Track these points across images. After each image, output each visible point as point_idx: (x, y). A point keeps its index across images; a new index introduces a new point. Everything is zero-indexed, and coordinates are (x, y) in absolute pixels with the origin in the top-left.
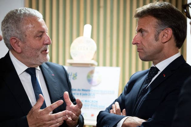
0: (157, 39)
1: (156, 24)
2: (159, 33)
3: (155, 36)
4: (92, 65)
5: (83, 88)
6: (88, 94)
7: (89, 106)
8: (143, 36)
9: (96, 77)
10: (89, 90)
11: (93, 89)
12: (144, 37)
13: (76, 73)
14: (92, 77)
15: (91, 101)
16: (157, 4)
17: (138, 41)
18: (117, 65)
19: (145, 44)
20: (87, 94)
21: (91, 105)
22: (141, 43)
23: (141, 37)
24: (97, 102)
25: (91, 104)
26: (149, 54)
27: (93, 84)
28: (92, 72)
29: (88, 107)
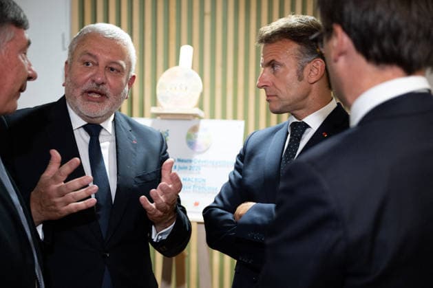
0: (300, 78)
1: (298, 52)
2: (303, 68)
3: (298, 72)
4: (195, 116)
5: (179, 157)
6: (189, 168)
7: (190, 188)
8: (275, 73)
9: (201, 138)
10: (190, 161)
11: (197, 158)
12: (277, 75)
13: (168, 130)
14: (196, 137)
15: (193, 180)
16: (293, 20)
17: (267, 82)
18: (235, 117)
19: (281, 87)
20: (186, 168)
21: (194, 186)
22: (274, 84)
23: (273, 75)
24: (204, 180)
25: (193, 184)
26: (287, 102)
27: (197, 150)
28: (195, 129)
29: (188, 190)
